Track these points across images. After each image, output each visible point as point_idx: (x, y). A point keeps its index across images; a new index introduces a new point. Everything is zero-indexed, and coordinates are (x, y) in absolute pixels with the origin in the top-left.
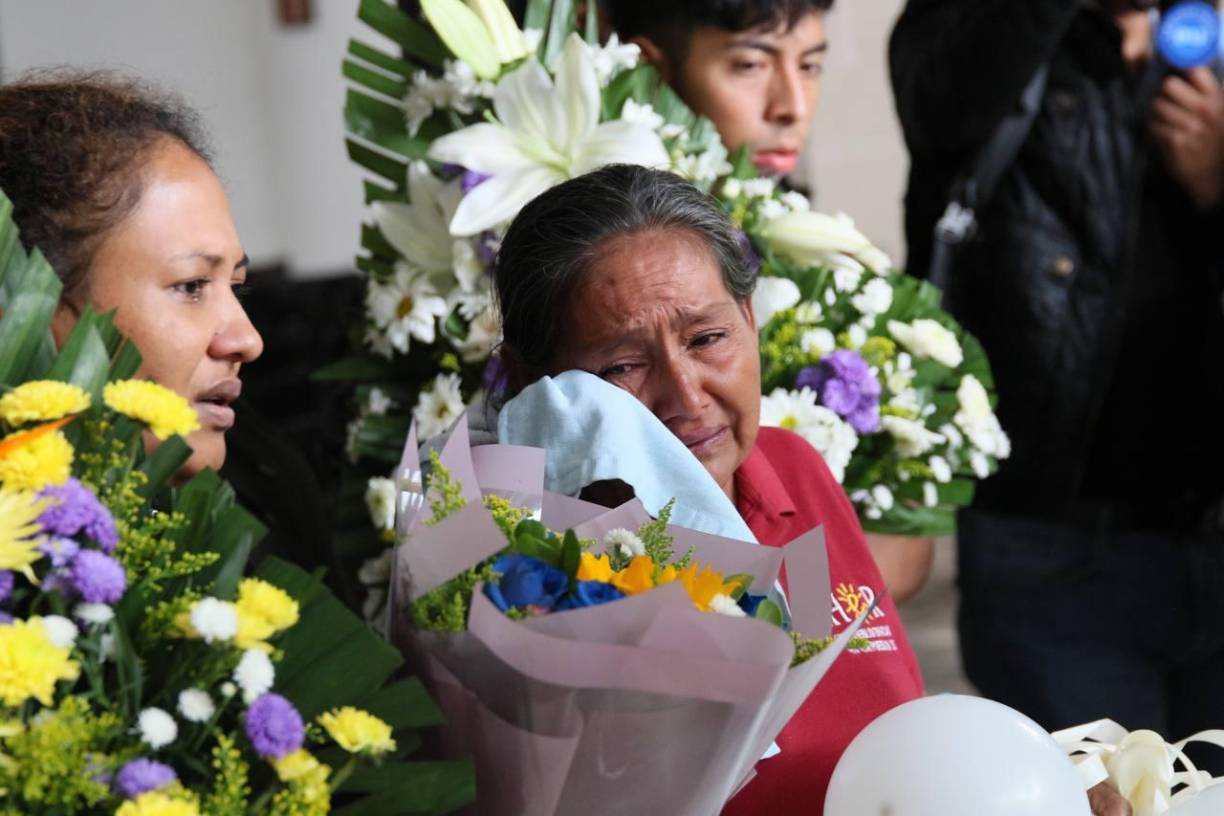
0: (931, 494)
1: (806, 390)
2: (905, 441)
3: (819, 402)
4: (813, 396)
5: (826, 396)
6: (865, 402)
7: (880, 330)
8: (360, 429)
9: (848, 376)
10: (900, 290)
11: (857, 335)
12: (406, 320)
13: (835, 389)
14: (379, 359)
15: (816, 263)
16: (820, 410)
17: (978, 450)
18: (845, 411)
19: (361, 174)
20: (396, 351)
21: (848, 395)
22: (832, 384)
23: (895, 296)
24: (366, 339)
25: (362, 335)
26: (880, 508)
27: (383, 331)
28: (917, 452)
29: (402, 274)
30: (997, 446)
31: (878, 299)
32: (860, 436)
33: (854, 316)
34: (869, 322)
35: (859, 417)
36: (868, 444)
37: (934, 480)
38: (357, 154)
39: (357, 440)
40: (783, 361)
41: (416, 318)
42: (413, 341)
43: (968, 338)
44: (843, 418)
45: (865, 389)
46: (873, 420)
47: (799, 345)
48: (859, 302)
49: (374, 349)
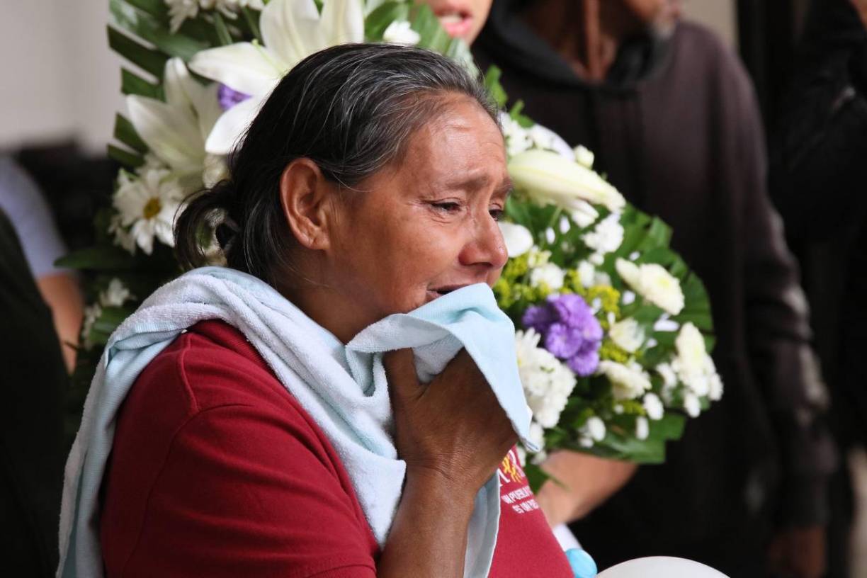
0: (643, 429)
1: (531, 331)
2: (621, 386)
3: (542, 344)
4: (538, 337)
5: (549, 340)
6: (585, 349)
7: (608, 266)
8: (97, 319)
9: (573, 321)
10: (632, 228)
11: (586, 272)
12: (152, 222)
13: (558, 334)
14: (121, 252)
15: (552, 202)
16: (542, 352)
17: (692, 392)
18: (565, 355)
19: (118, 62)
20: (139, 250)
21: (570, 339)
22: (556, 328)
23: (625, 235)
24: (111, 230)
25: (108, 224)
26: (593, 439)
27: (129, 228)
28: (632, 395)
29: (152, 174)
30: (710, 385)
31: (609, 237)
32: (579, 378)
33: (584, 252)
34: (598, 259)
35: (578, 360)
36: (586, 385)
37: (647, 416)
38: (117, 42)
39: (93, 330)
40: (511, 297)
41: (160, 222)
42: (156, 241)
43: (693, 278)
44: (562, 360)
45: (587, 334)
46: (591, 364)
47: (529, 283)
48: (590, 240)
49: (117, 241)
